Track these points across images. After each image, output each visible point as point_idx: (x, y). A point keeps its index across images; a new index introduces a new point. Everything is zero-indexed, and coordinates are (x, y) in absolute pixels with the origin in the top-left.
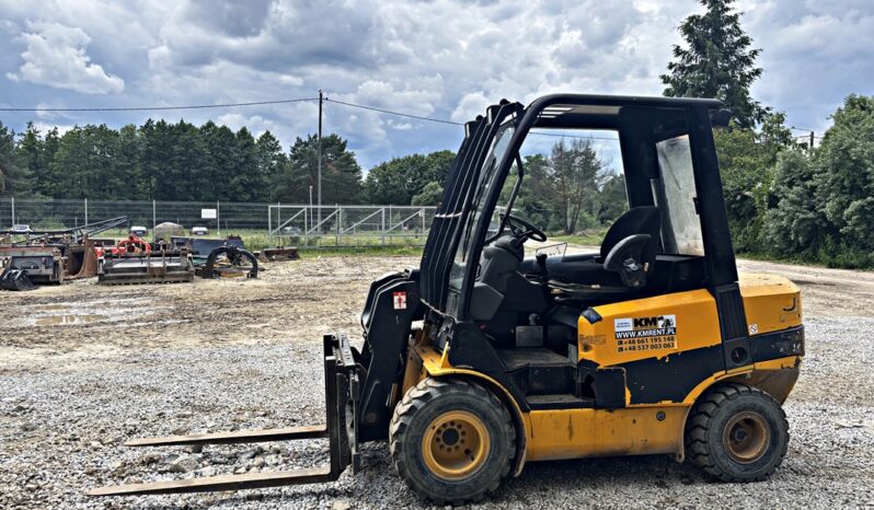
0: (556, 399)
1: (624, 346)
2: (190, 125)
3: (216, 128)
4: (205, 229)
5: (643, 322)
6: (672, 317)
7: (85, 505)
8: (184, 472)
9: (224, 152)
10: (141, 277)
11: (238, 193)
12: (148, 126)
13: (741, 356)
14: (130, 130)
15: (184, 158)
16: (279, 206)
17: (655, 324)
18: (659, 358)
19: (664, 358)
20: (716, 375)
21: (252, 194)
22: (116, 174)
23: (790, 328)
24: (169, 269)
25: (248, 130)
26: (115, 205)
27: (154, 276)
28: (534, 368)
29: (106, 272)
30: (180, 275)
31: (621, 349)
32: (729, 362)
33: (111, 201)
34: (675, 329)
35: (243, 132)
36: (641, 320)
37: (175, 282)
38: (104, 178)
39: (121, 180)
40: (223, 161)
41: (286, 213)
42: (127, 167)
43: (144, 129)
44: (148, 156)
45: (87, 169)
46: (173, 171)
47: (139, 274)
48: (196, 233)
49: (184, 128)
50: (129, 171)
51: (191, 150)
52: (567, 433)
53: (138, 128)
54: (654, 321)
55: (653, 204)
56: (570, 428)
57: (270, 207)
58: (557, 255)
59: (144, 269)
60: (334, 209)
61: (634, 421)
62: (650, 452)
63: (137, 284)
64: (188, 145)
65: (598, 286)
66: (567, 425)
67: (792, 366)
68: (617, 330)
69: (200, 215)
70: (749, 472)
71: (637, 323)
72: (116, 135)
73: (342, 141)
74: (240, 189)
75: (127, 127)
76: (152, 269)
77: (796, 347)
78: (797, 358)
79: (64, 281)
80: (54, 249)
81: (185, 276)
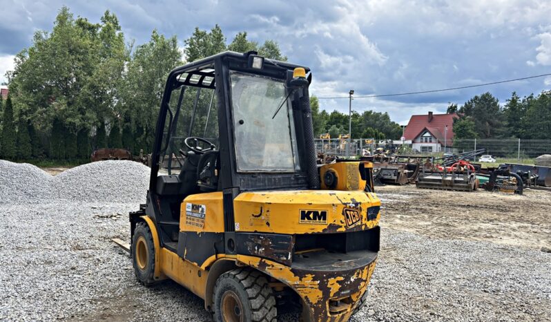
5: (195, 207)
10: (439, 185)
17: (199, 210)
18: (198, 233)
19: (200, 234)
24: (456, 182)
27: (447, 185)
29: (420, 180)
30: (463, 187)
32: (227, 248)
37: (460, 191)
47: (438, 183)
52: (171, 265)
54: (198, 208)
56: (172, 263)
59: (440, 180)
61: (190, 271)
66: (171, 261)
68: (187, 209)
71: (193, 207)
76: (445, 181)
77: (258, 250)
78: (261, 260)
79: (407, 183)
80: (401, 166)
81: (466, 187)
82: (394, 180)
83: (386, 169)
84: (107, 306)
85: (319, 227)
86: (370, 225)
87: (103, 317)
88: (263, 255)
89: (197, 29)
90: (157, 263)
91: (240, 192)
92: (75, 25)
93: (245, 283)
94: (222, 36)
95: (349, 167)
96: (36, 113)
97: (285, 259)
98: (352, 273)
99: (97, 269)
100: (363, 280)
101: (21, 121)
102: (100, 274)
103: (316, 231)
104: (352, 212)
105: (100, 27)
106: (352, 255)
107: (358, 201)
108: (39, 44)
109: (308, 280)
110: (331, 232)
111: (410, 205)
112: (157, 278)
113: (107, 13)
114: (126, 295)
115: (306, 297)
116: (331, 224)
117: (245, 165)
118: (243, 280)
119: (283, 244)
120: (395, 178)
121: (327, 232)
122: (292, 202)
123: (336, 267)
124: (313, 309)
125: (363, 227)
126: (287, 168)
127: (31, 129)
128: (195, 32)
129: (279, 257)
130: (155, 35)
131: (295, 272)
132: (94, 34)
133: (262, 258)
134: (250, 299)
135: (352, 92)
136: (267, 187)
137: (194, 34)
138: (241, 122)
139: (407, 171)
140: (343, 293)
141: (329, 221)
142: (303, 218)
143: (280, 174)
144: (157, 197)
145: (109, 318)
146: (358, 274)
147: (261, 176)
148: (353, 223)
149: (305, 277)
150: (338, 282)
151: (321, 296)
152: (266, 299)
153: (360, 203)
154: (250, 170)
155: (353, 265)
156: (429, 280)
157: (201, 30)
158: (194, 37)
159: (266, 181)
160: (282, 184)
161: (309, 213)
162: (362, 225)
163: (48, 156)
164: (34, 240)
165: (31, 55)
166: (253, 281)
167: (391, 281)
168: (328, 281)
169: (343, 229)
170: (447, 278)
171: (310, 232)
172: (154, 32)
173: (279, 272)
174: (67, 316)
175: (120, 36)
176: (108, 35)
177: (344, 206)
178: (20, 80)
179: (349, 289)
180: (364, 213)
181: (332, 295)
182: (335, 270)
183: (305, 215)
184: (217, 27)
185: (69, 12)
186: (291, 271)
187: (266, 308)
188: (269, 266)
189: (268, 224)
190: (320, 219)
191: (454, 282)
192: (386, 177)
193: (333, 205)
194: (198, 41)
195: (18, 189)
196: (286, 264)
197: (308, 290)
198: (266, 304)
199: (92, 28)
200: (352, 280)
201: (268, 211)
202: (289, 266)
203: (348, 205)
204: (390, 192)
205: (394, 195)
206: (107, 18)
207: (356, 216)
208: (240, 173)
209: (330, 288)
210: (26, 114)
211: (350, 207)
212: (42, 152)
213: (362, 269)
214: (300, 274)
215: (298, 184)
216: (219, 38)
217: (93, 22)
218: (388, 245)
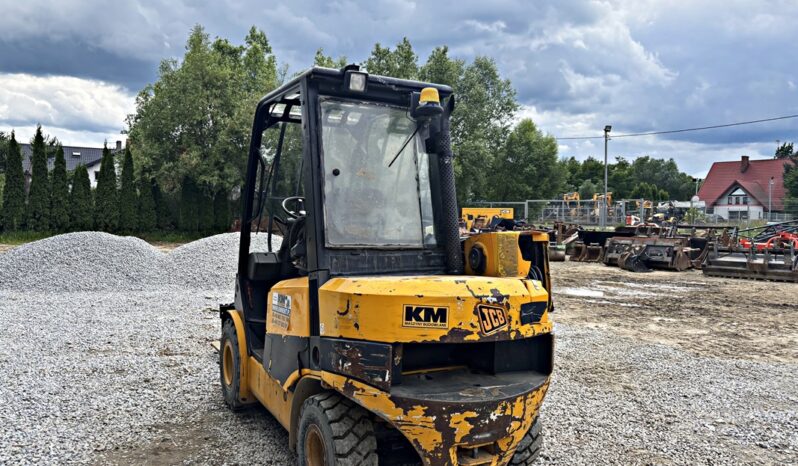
1: (274, 318)
6: (290, 299)
10: (741, 272)
17: (284, 302)
19: (285, 336)
20: (303, 370)
24: (772, 266)
27: (755, 272)
29: (710, 263)
30: (784, 274)
31: (273, 321)
32: (312, 361)
34: (290, 311)
36: (280, 296)
37: (778, 281)
47: (740, 268)
52: (258, 382)
54: (284, 300)
56: (259, 379)
59: (743, 264)
61: (276, 392)
63: (738, 278)
66: (258, 376)
68: (273, 302)
76: (752, 265)
77: (343, 365)
78: (346, 382)
79: (689, 269)
80: (678, 241)
81: (790, 275)
82: (667, 263)
83: (654, 246)
84: (168, 436)
85: (434, 333)
86: (528, 331)
87: (156, 452)
88: (349, 373)
89: (377, 46)
90: (243, 379)
91: (330, 277)
92: (212, 49)
93: (330, 414)
94: (412, 54)
95: (503, 240)
96: (162, 170)
97: (381, 380)
98: (493, 406)
99: (178, 383)
100: (515, 419)
101: (144, 180)
102: (179, 390)
103: (429, 339)
104: (491, 311)
105: (244, 49)
106: (502, 378)
107: (504, 294)
108: (167, 77)
109: (417, 414)
110: (454, 341)
111: (684, 303)
112: (244, 399)
113: (253, 30)
114: (201, 422)
115: (416, 441)
116: (453, 329)
117: (339, 236)
118: (329, 409)
119: (378, 357)
120: (669, 259)
121: (447, 341)
122: (393, 294)
123: (466, 396)
124: (428, 460)
125: (513, 335)
126: (411, 241)
127: (156, 190)
128: (374, 50)
129: (372, 377)
130: (319, 57)
131: (398, 402)
132: (236, 60)
133: (349, 377)
134: (335, 438)
135: (608, 129)
136: (376, 271)
137: (373, 54)
138: (336, 173)
139: (689, 249)
140: (477, 437)
141: (452, 322)
142: (408, 318)
143: (399, 250)
144: (248, 283)
145: (164, 454)
146: (505, 408)
147: (367, 254)
148: (493, 328)
149: (413, 409)
150: (467, 419)
151: (441, 441)
152: (361, 439)
153: (507, 297)
154: (348, 244)
155: (497, 393)
156: (669, 423)
157: (383, 47)
158: (373, 57)
159: (375, 262)
160: (402, 265)
161: (419, 310)
162: (510, 331)
163: (176, 228)
164: (115, 340)
165: (156, 92)
166: (343, 412)
167: (602, 422)
168: (450, 418)
169: (475, 337)
170: (702, 421)
171: (420, 340)
172: (318, 53)
173: (373, 399)
174: (110, 447)
175: (272, 60)
176: (254, 60)
177: (478, 300)
178: (143, 126)
179: (488, 432)
180: (515, 313)
181: (458, 439)
182: (462, 401)
183: (411, 314)
184: (405, 41)
185: (204, 32)
186: (390, 398)
187: (360, 454)
188: (358, 390)
189: (357, 326)
190: (435, 320)
191: (712, 428)
192: (654, 258)
193: (458, 298)
194: (379, 64)
195: (118, 270)
196: (382, 387)
197: (418, 430)
198: (360, 447)
199: (234, 53)
200: (493, 417)
201: (357, 306)
202: (387, 392)
203: (484, 300)
204: (658, 281)
205: (663, 287)
206: (254, 37)
207: (500, 317)
208: (331, 249)
209: (455, 429)
210: (149, 171)
211: (488, 302)
212: (169, 223)
213: (512, 401)
214: (405, 405)
215: (429, 266)
216: (408, 57)
217: (234, 44)
218: (620, 364)
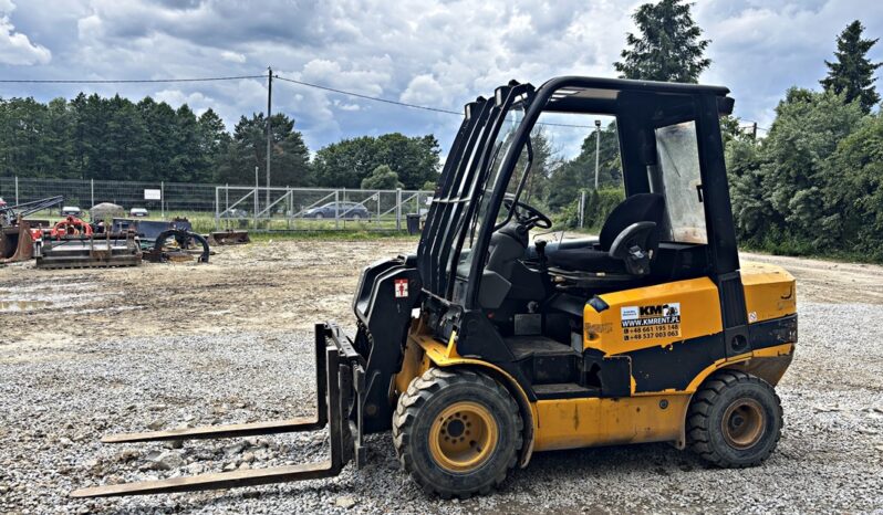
0: (561, 388)
1: (630, 334)
2: (126, 100)
3: (155, 104)
4: (144, 210)
5: (649, 311)
6: (676, 306)
7: (65, 508)
8: (168, 469)
9: (163, 130)
10: (83, 261)
11: (180, 173)
12: (80, 99)
13: (741, 344)
14: (59, 104)
15: (119, 136)
16: (227, 187)
17: (661, 312)
18: (663, 346)
19: (668, 346)
20: (717, 362)
21: (194, 175)
22: (45, 151)
23: (787, 315)
24: (115, 252)
25: (190, 108)
26: (45, 184)
27: (98, 260)
28: (539, 358)
29: (45, 255)
30: (127, 259)
31: (627, 338)
32: (730, 350)
33: (40, 180)
34: (679, 317)
35: (185, 109)
36: (647, 308)
37: (122, 266)
38: (31, 155)
39: (50, 157)
40: (163, 139)
41: (235, 195)
42: (57, 144)
43: (75, 103)
44: (80, 133)
45: (13, 145)
46: (108, 149)
47: (81, 257)
48: (135, 215)
49: (119, 103)
50: (58, 148)
51: (127, 127)
52: (573, 423)
53: (68, 102)
54: (659, 309)
55: (649, 191)
56: (576, 418)
57: (217, 188)
58: (554, 242)
59: (87, 253)
60: (285, 192)
61: (638, 410)
62: (652, 440)
63: (79, 268)
64: (124, 121)
65: (603, 274)
66: (573, 415)
67: (788, 353)
68: (623, 318)
69: (143, 196)
70: (746, 458)
71: (643, 311)
72: (45, 108)
73: (290, 120)
74: (180, 169)
75: (56, 101)
76: (96, 252)
81: (132, 259)
